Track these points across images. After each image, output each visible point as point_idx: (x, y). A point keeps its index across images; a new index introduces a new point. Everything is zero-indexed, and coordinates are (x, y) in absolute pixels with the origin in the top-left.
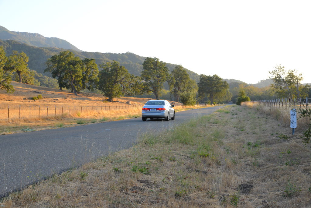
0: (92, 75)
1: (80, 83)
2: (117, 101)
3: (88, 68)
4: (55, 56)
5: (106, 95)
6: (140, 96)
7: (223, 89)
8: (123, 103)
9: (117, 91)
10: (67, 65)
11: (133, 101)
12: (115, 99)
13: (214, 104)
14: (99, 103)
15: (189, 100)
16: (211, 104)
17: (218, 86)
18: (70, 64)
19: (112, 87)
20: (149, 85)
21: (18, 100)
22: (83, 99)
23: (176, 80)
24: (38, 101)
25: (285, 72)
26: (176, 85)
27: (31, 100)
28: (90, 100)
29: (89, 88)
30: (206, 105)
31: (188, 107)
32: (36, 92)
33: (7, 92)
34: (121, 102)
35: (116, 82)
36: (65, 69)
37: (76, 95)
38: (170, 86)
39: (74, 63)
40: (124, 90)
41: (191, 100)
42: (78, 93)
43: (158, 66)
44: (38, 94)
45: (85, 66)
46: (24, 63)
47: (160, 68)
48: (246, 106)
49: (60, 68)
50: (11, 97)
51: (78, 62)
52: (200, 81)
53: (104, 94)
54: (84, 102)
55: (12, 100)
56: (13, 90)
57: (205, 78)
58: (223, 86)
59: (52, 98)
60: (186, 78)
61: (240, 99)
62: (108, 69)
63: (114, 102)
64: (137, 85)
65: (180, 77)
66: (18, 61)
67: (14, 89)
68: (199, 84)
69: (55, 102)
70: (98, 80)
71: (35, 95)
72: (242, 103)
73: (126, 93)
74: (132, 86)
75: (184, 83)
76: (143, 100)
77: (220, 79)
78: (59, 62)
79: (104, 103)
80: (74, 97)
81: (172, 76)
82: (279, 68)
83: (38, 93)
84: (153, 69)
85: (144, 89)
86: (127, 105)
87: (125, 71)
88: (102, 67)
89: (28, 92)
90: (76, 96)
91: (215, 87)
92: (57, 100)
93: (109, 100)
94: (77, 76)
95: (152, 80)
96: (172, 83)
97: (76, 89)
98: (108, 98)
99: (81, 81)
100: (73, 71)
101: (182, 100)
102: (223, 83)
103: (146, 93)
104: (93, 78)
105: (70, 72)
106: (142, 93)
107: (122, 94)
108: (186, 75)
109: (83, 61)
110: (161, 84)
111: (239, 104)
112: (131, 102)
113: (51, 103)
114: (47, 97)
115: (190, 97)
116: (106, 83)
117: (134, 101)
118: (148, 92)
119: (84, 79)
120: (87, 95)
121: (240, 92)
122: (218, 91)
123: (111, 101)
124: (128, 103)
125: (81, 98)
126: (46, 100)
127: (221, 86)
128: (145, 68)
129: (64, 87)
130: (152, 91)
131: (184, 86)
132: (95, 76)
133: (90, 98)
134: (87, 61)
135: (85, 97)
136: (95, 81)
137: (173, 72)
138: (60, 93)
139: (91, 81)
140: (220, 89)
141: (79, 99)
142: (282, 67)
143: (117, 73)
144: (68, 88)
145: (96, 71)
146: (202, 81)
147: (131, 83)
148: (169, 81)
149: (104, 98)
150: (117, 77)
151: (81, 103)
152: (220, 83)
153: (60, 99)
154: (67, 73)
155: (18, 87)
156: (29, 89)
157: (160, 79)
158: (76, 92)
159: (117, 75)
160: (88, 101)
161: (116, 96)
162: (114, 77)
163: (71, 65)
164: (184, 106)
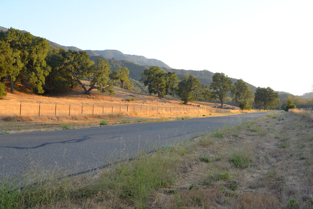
0: (174, 85)
1: (164, 90)
2: (191, 105)
3: (170, 79)
4: (147, 70)
5: (182, 100)
7: (274, 98)
8: (195, 106)
9: (191, 97)
10: (154, 77)
12: (189, 103)
13: (267, 110)
14: (177, 106)
15: (246, 106)
16: (265, 109)
17: (270, 96)
18: (157, 75)
19: (187, 94)
20: (216, 94)
21: (117, 101)
22: (165, 102)
23: (237, 90)
24: (132, 102)
26: (238, 94)
27: (127, 101)
28: (171, 103)
29: (171, 94)
30: (260, 110)
31: (244, 111)
32: (131, 96)
33: (110, 95)
34: (193, 106)
35: (190, 90)
36: (154, 79)
38: (232, 95)
39: (160, 75)
40: (196, 96)
41: (247, 105)
42: (163, 97)
43: (224, 79)
45: (168, 78)
46: (126, 75)
47: (225, 81)
48: (292, 112)
49: (149, 78)
50: (113, 98)
51: (163, 74)
53: (181, 98)
54: (165, 104)
55: (113, 101)
56: (115, 94)
57: (260, 89)
58: (275, 96)
59: (142, 100)
60: (246, 89)
61: (287, 106)
62: (186, 80)
63: (188, 105)
64: (206, 93)
65: (241, 88)
66: (122, 74)
67: (115, 92)
68: (256, 94)
69: (144, 103)
70: (178, 89)
71: (131, 98)
72: (290, 110)
73: (198, 99)
74: (202, 94)
75: (244, 92)
76: (210, 104)
77: (273, 91)
78: (149, 74)
79: (180, 106)
81: (235, 87)
83: (133, 96)
84: (220, 81)
85: (212, 96)
87: (197, 82)
88: (182, 79)
89: (126, 95)
90: (160, 100)
91: (268, 96)
92: (146, 102)
93: (184, 104)
94: (162, 85)
95: (218, 90)
96: (234, 93)
97: (161, 94)
98: (184, 102)
99: (165, 88)
100: (158, 81)
101: (240, 105)
102: (275, 93)
104: (174, 87)
105: (157, 82)
106: (211, 99)
107: (194, 99)
108: (245, 86)
109: (167, 74)
110: (225, 93)
111: (286, 110)
112: (201, 106)
113: (141, 104)
114: (138, 100)
115: (246, 104)
116: (183, 91)
117: (204, 105)
118: (215, 98)
119: (167, 87)
120: (169, 100)
121: (288, 101)
122: (270, 100)
123: (186, 104)
124: (199, 106)
125: (164, 101)
126: (138, 101)
127: (273, 96)
128: (214, 80)
129: (152, 93)
130: (218, 98)
131: (244, 95)
132: (176, 86)
133: (171, 101)
134: (169, 73)
135: (167, 100)
136: (175, 89)
137: (235, 84)
138: (149, 97)
139: (172, 89)
140: (272, 98)
141: (162, 102)
143: (191, 83)
144: (155, 93)
145: (176, 81)
146: (258, 91)
147: (202, 91)
148: (232, 91)
150: (191, 87)
151: (163, 105)
153: (147, 102)
154: (155, 83)
155: (120, 92)
156: (127, 93)
157: (225, 89)
158: (160, 96)
159: (191, 85)
160: (169, 103)
161: (190, 100)
162: (189, 86)
163: (158, 77)
164: (241, 110)
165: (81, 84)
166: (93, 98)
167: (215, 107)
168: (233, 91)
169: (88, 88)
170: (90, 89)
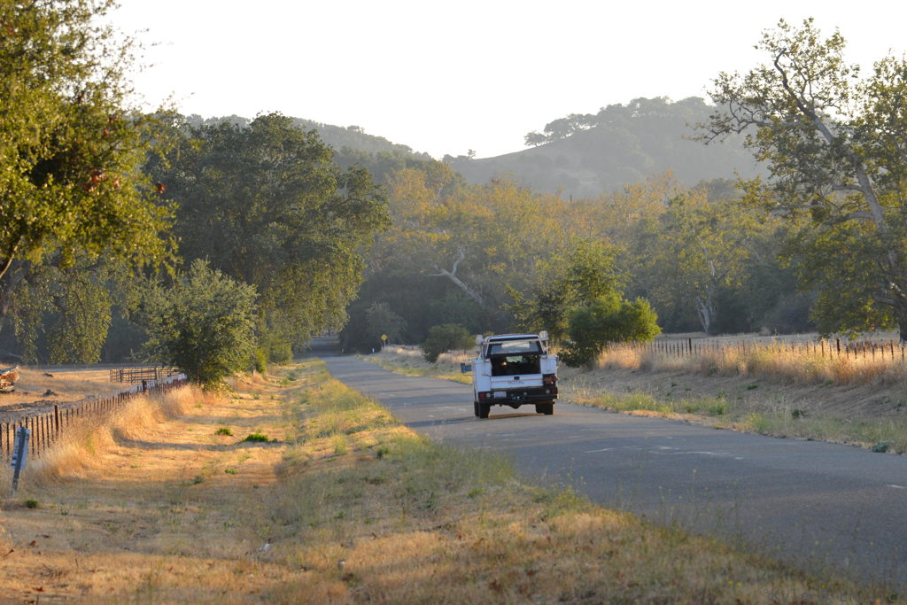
25: (852, 82)
82: (803, 47)
121: (579, 269)
127: (326, 210)
142: (821, 41)
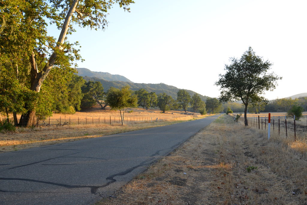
0: (154, 100)
1: (149, 104)
2: (167, 113)
3: (152, 97)
6: (176, 110)
9: (167, 108)
11: (174, 112)
12: (166, 112)
14: (159, 114)
15: (204, 112)
16: (213, 114)
17: (216, 104)
18: (144, 95)
19: (165, 106)
20: (181, 104)
22: (151, 112)
24: (132, 113)
27: (129, 113)
28: (155, 112)
29: (152, 107)
30: (210, 114)
31: (203, 116)
34: (169, 113)
35: (166, 103)
36: (142, 97)
37: (147, 110)
38: (191, 105)
39: (146, 94)
44: (131, 110)
47: (186, 96)
51: (148, 94)
52: (207, 101)
53: (161, 109)
57: (209, 100)
59: (137, 111)
60: (200, 101)
61: (228, 111)
62: (161, 97)
65: (196, 100)
68: (206, 103)
70: (157, 103)
71: (129, 110)
72: (229, 114)
73: (171, 109)
75: (199, 103)
76: (178, 112)
79: (161, 114)
80: (147, 111)
81: (192, 99)
84: (183, 96)
85: (179, 107)
86: (173, 115)
87: (171, 98)
88: (158, 96)
91: (214, 104)
93: (163, 112)
94: (147, 101)
95: (183, 102)
100: (145, 98)
103: (180, 109)
104: (154, 102)
106: (178, 109)
107: (169, 109)
109: (150, 93)
110: (187, 104)
111: (227, 114)
112: (174, 113)
113: (138, 114)
116: (162, 104)
119: (151, 102)
120: (152, 110)
122: (216, 107)
124: (172, 114)
126: (135, 112)
128: (178, 96)
129: (140, 106)
130: (183, 107)
134: (152, 93)
140: (217, 106)
141: (149, 112)
143: (167, 99)
144: (143, 106)
145: (155, 98)
147: (173, 104)
149: (160, 111)
150: (167, 101)
151: (151, 114)
152: (217, 102)
153: (141, 112)
157: (187, 101)
158: (147, 109)
161: (167, 110)
162: (165, 101)
165: (99, 103)
166: (108, 112)
167: (182, 114)
168: (191, 103)
169: (103, 105)
170: (105, 106)
